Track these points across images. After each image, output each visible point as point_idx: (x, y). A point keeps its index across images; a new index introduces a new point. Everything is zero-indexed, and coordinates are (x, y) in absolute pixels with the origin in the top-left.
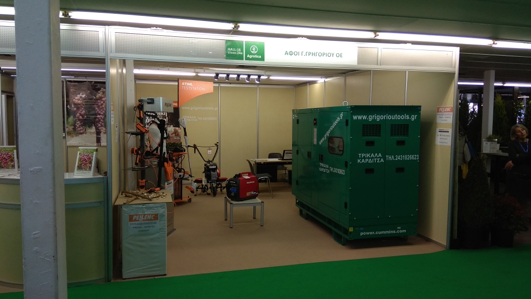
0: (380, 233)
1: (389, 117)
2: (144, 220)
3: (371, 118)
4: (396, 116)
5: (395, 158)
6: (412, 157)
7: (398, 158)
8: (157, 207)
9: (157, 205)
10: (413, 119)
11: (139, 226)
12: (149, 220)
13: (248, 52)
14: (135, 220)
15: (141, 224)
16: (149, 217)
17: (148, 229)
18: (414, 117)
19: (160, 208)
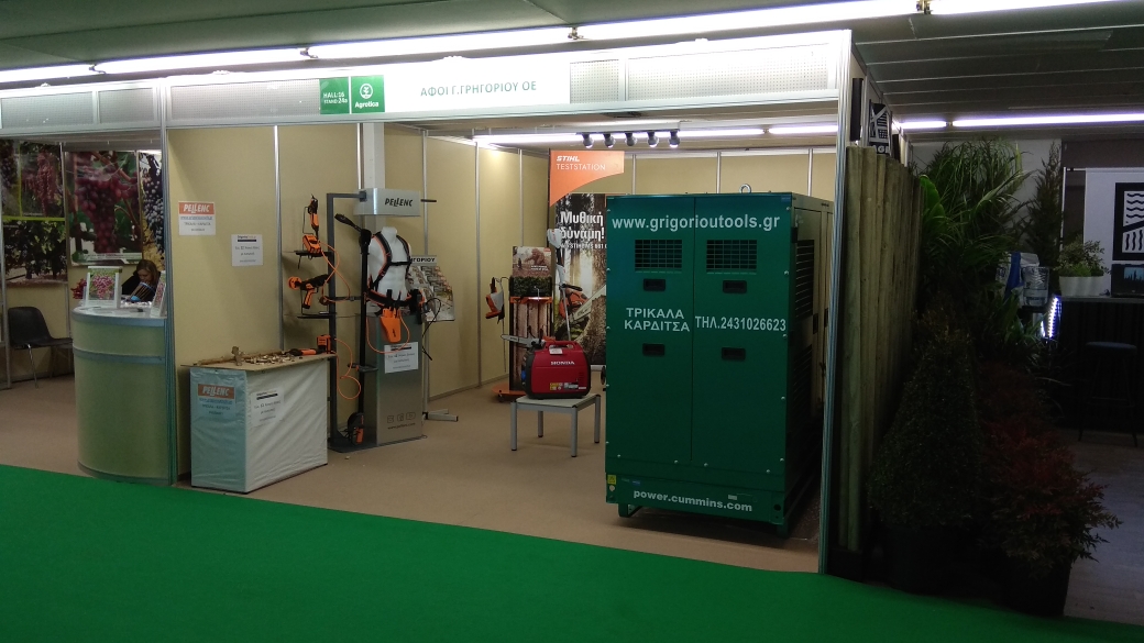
0: (682, 500)
1: (703, 223)
2: (216, 395)
3: (655, 225)
4: (721, 219)
5: (719, 322)
6: (765, 324)
7: (729, 323)
8: (232, 376)
9: (233, 373)
10: (768, 228)
11: (209, 403)
12: (221, 396)
13: (357, 98)
14: (206, 394)
15: (212, 401)
16: (223, 392)
17: (221, 410)
18: (770, 224)
19: (237, 379)
